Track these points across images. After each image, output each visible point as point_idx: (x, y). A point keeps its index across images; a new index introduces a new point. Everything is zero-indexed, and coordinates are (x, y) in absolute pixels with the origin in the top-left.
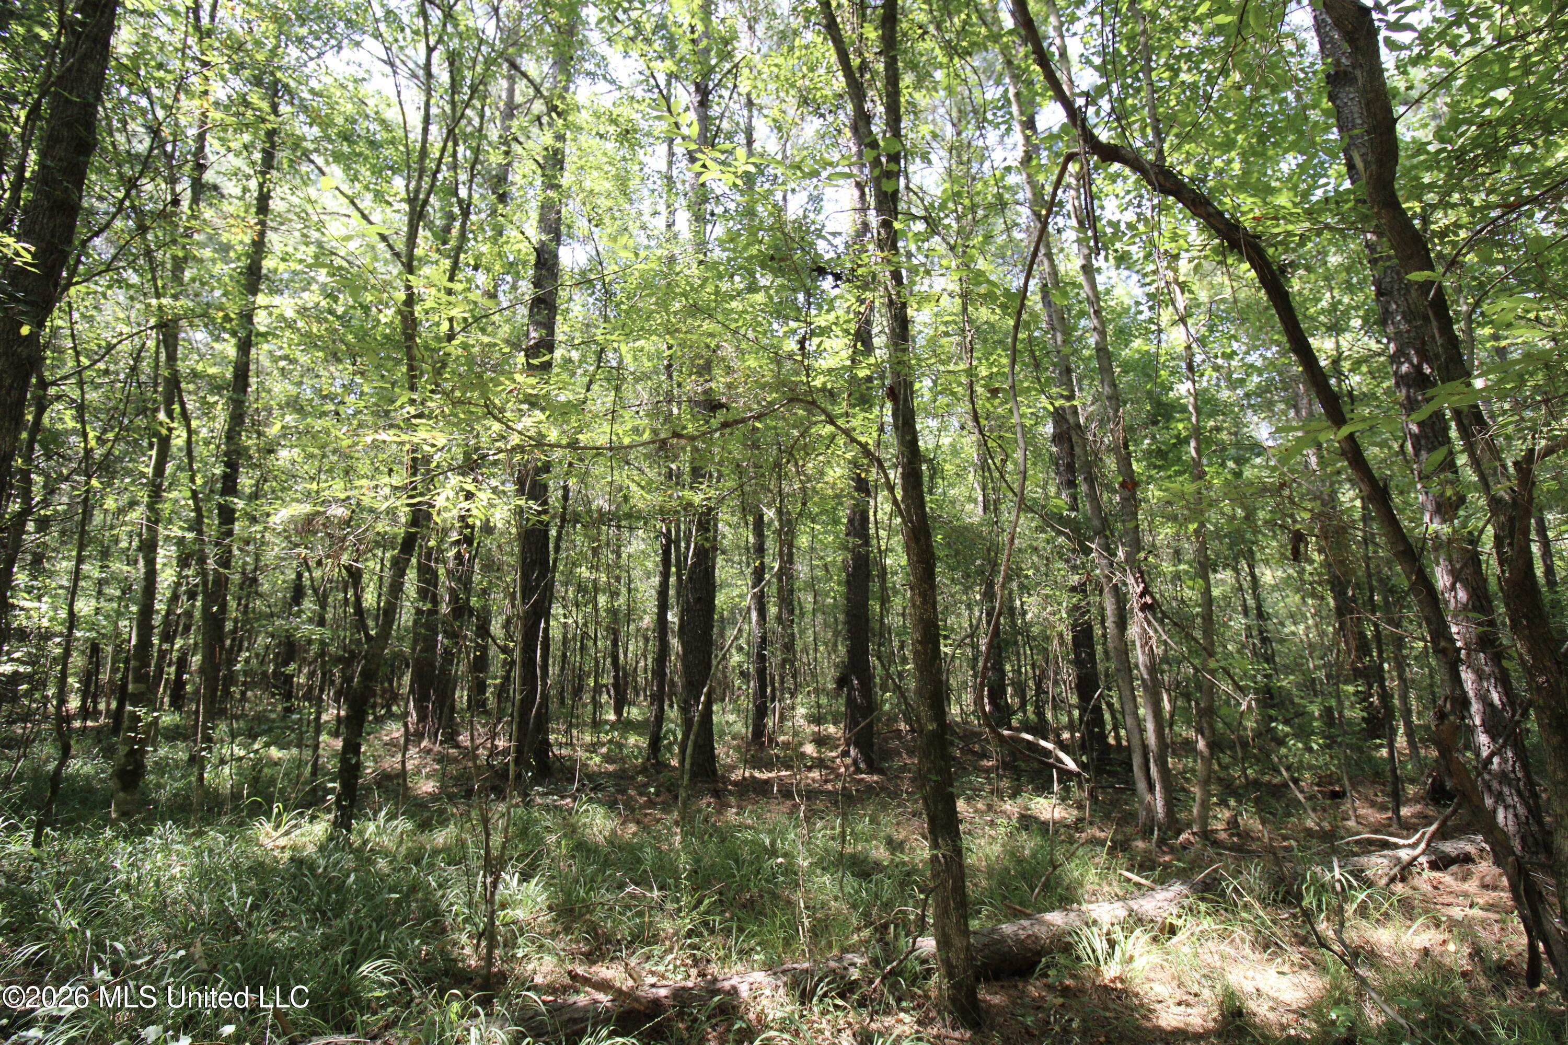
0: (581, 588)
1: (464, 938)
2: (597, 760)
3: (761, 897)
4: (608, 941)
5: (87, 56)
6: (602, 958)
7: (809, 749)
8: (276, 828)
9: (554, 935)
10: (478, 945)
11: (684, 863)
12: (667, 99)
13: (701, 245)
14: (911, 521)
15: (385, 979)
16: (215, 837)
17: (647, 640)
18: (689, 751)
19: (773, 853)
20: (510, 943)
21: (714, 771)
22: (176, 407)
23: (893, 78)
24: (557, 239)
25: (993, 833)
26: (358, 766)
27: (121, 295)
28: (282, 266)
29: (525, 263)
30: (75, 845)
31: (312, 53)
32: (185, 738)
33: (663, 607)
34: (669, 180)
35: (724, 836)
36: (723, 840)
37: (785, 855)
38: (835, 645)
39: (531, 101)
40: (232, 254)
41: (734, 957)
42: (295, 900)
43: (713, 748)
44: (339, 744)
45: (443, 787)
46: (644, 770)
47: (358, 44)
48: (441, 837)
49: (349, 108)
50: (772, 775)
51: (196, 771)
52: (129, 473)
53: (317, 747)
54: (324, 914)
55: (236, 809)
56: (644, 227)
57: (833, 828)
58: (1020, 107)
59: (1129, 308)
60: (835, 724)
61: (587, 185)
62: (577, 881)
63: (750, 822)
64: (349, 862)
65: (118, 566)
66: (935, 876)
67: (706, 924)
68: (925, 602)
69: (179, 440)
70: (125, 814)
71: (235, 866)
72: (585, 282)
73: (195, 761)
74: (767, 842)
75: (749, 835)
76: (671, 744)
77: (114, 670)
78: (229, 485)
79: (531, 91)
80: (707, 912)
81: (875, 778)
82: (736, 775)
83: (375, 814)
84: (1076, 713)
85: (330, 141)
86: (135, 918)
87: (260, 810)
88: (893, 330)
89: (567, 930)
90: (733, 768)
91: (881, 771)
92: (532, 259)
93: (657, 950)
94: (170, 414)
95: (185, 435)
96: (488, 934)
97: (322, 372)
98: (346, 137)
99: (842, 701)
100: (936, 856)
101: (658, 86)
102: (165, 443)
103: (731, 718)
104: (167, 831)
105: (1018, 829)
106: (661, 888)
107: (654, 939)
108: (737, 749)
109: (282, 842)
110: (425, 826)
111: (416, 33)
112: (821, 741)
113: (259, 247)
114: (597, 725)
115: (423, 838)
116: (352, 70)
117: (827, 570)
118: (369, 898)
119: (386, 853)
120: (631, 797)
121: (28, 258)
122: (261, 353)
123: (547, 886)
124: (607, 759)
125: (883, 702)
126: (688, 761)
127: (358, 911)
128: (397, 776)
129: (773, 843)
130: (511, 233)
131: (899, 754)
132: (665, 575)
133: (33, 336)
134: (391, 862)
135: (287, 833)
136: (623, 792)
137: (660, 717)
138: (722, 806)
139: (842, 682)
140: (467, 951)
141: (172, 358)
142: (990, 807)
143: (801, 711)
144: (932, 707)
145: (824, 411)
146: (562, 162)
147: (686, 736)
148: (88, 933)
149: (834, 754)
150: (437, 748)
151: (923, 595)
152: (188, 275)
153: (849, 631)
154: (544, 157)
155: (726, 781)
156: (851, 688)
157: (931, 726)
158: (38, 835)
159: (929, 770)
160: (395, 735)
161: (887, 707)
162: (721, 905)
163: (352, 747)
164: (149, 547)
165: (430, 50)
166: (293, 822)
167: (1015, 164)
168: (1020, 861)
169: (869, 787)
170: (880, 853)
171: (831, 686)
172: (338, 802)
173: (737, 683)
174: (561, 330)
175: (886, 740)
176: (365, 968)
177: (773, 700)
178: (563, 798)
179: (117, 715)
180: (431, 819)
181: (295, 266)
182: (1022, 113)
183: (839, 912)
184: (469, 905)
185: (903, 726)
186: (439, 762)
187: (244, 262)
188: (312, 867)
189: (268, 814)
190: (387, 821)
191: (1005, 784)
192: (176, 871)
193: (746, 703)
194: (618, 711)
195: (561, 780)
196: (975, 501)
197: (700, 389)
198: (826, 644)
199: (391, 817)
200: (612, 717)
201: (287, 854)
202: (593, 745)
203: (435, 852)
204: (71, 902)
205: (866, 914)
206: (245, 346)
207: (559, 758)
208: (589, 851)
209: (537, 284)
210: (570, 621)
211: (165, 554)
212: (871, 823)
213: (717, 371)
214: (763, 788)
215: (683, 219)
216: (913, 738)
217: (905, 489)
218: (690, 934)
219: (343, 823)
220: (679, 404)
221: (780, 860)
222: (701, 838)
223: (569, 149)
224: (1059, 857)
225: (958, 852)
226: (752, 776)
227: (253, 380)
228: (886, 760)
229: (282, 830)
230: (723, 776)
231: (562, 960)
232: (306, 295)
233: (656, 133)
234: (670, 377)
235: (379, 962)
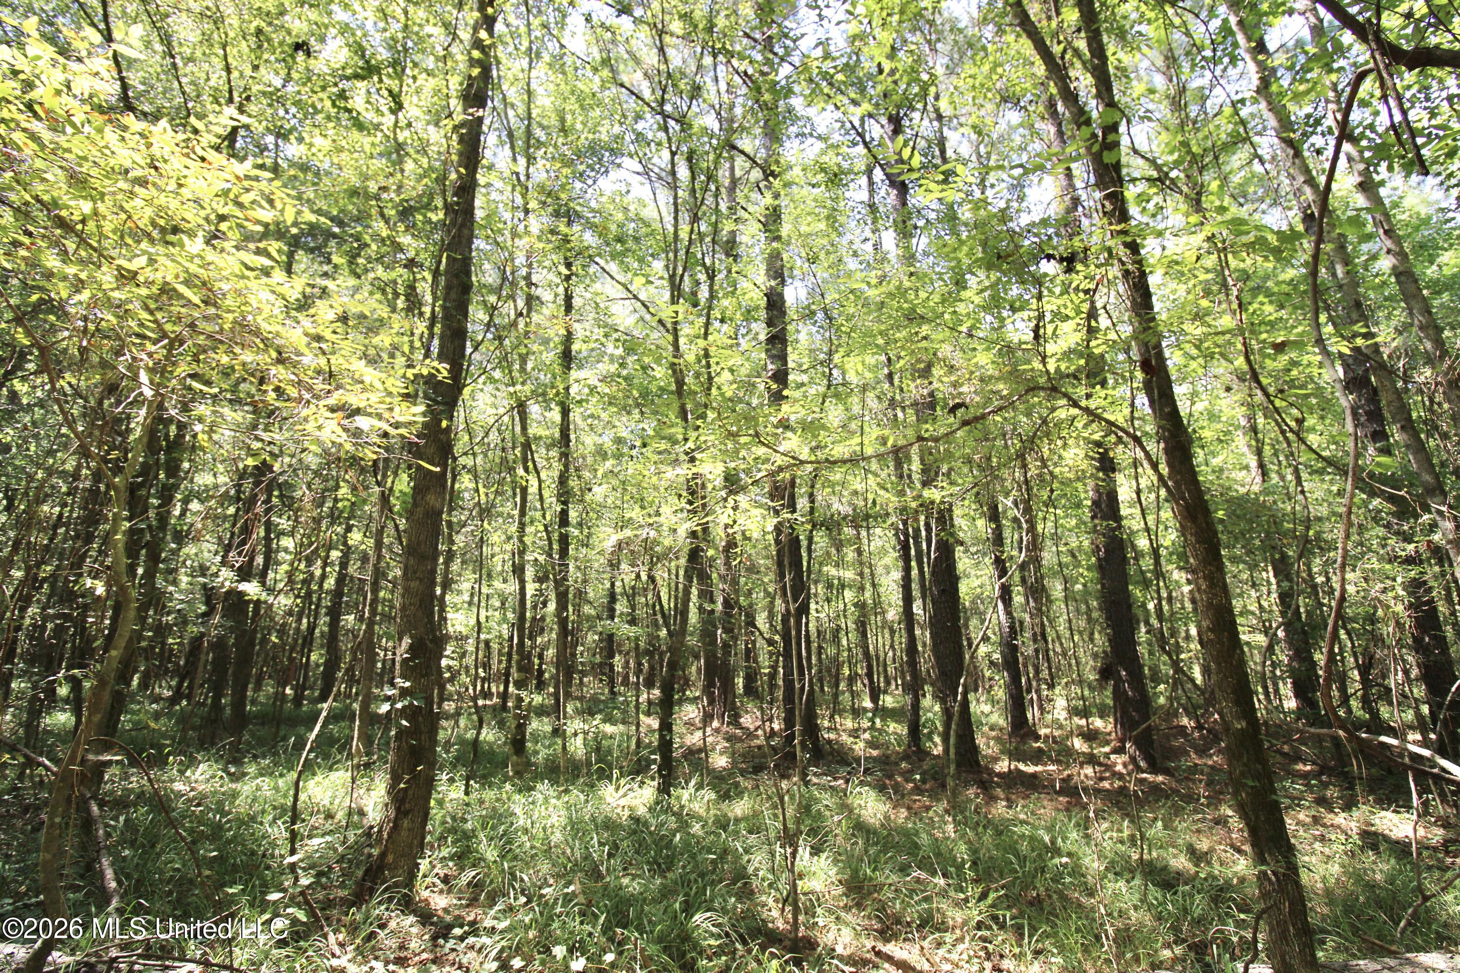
0: (829, 586)
1: (771, 902)
2: (862, 745)
3: (1050, 897)
4: (898, 922)
5: (463, 225)
6: (895, 937)
7: (1078, 744)
8: (617, 789)
9: (847, 908)
10: (783, 910)
11: (962, 852)
12: (861, 135)
13: (910, 258)
14: (1184, 499)
15: (714, 930)
16: (576, 795)
17: (892, 632)
18: (952, 740)
19: (1057, 852)
20: (810, 912)
21: (977, 762)
22: (530, 464)
23: (1098, 50)
24: (783, 282)
25: (1327, 851)
26: (671, 742)
27: (489, 388)
28: (584, 347)
29: (757, 308)
30: (489, 795)
31: (590, 182)
32: (548, 715)
33: (908, 600)
34: (872, 207)
35: (1001, 829)
36: (999, 833)
37: (1069, 855)
38: (1092, 634)
39: (748, 172)
40: (552, 345)
41: (1029, 956)
42: (637, 852)
43: (973, 739)
44: (655, 724)
45: (734, 763)
46: (906, 757)
47: (619, 166)
48: (740, 808)
49: (619, 216)
50: (1039, 768)
51: (559, 741)
52: (500, 514)
53: (638, 725)
54: (659, 865)
55: (589, 774)
56: (855, 254)
57: (1120, 831)
58: (1245, 34)
59: (1430, 218)
60: (1101, 717)
61: (804, 229)
62: (862, 860)
63: (1022, 816)
64: (672, 823)
65: (498, 584)
66: (1264, 895)
67: (995, 918)
68: (1212, 585)
69: (533, 489)
70: (518, 774)
71: (593, 819)
72: (808, 315)
73: (557, 732)
74: (1047, 839)
75: (1026, 830)
76: (931, 733)
77: (500, 662)
78: (564, 519)
79: (748, 165)
80: (993, 906)
81: (1160, 778)
82: (1003, 766)
83: (687, 783)
84: (1425, 709)
85: (608, 245)
86: (532, 857)
87: (604, 775)
88: (1134, 302)
89: (859, 905)
90: (996, 760)
91: (1166, 772)
92: (763, 302)
93: (949, 938)
94: (526, 470)
95: (536, 484)
96: (791, 899)
97: (617, 423)
98: (620, 240)
99: (1109, 692)
100: (1265, 873)
101: (854, 127)
102: (524, 490)
103: (987, 708)
104: (543, 787)
105: (1362, 849)
106: (945, 875)
107: (942, 927)
108: (997, 739)
109: (623, 802)
110: (725, 796)
111: (659, 144)
112: (1090, 736)
113: (569, 338)
114: (857, 713)
115: (724, 806)
116: (617, 187)
117: (1074, 556)
118: (693, 856)
119: (699, 819)
120: (897, 783)
121: (445, 374)
122: (576, 415)
123: (836, 861)
124: (871, 744)
125: (1157, 695)
126: (952, 751)
127: (684, 867)
128: (700, 751)
129: (1053, 841)
130: (744, 284)
131: (1187, 753)
132: (907, 569)
133: (449, 428)
134: (703, 827)
135: (625, 795)
136: (890, 777)
137: (916, 706)
138: (992, 799)
139: (1106, 673)
140: (775, 913)
141: (524, 428)
142: (1316, 820)
143: (1061, 703)
144: (1237, 703)
145: (1066, 395)
146: (779, 217)
147: (947, 725)
148: (506, 865)
149: (1107, 749)
150: (725, 728)
151: (1208, 578)
152: (530, 365)
153: (1107, 619)
154: (766, 216)
155: (991, 772)
156: (1119, 681)
157: (1240, 725)
158: (467, 785)
159: (1242, 774)
160: (692, 716)
161: (1162, 700)
162: (1009, 901)
163: (666, 726)
164: (519, 571)
165: (673, 154)
166: (628, 786)
167: (1248, 95)
168: (1371, 886)
169: (1155, 789)
170: (1180, 862)
171: (1092, 677)
172: (659, 771)
173: (988, 674)
174: (792, 359)
175: (1167, 737)
176: (698, 918)
177: (1029, 691)
178: (835, 779)
179: (504, 696)
180: (729, 790)
181: (592, 345)
182: (1249, 39)
183: (1142, 925)
184: (772, 870)
185: (1185, 721)
186: (728, 740)
187: (560, 349)
188: (646, 824)
189: (610, 778)
190: (697, 790)
191: (1332, 792)
192: (554, 820)
193: (1000, 693)
194: (875, 698)
195: (831, 762)
196: (1247, 467)
197: (925, 392)
198: (1080, 633)
199: (699, 787)
200: (868, 704)
201: (627, 813)
202: (857, 730)
203: (737, 820)
204: (492, 839)
205: (1175, 929)
206: (565, 412)
207: (829, 742)
208: (868, 832)
209: (770, 323)
210: (822, 615)
211: (530, 573)
212: (1165, 827)
213: (937, 371)
214: (1032, 783)
215: (889, 239)
216: (1202, 736)
217: (1169, 464)
218: (979, 926)
219: (664, 789)
220: (903, 409)
221: (1065, 860)
222: (974, 829)
223: (784, 202)
224: (1431, 887)
225: (1293, 869)
226: (1017, 769)
227: (573, 437)
228: (1169, 759)
229: (621, 792)
230: (987, 768)
231: (858, 935)
232: (600, 365)
233: (856, 170)
234: (892, 383)
235: (708, 914)
